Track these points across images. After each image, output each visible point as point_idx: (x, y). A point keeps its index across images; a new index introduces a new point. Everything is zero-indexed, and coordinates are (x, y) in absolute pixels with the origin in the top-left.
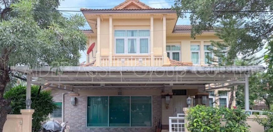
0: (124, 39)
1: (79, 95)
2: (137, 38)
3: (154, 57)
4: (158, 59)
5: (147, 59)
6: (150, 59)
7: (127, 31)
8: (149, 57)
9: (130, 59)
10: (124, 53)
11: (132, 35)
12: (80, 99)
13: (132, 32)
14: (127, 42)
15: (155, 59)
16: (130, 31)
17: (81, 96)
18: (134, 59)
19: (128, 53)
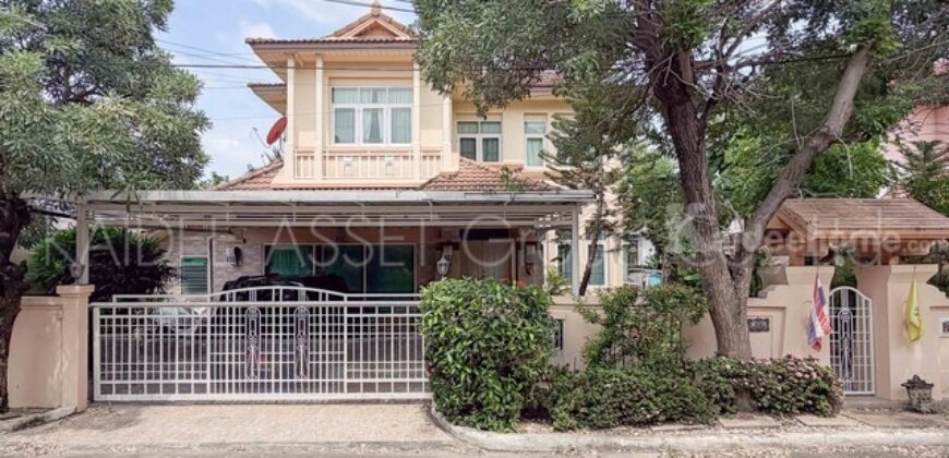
0: (353, 111)
1: (245, 241)
2: (386, 107)
3: (422, 154)
4: (431, 157)
5: (406, 157)
6: (412, 157)
7: (362, 90)
8: (410, 154)
9: (365, 158)
10: (353, 141)
11: (375, 101)
12: (246, 251)
13: (376, 91)
14: (361, 116)
15: (425, 157)
16: (368, 90)
17: (248, 243)
18: (373, 158)
19: (365, 141)
